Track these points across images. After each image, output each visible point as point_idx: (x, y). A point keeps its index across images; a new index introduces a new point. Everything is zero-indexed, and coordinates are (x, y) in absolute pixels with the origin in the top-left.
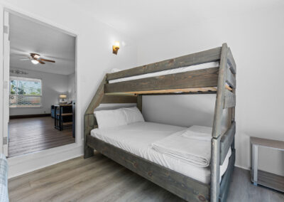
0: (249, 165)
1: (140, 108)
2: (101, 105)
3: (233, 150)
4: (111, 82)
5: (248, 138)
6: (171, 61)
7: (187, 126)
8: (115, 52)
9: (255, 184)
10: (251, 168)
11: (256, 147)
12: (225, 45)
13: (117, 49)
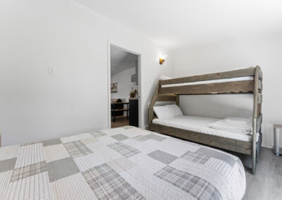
0: (273, 145)
1: (178, 104)
2: (157, 103)
3: (261, 134)
4: (163, 86)
5: (272, 125)
6: (218, 74)
7: (222, 118)
8: (161, 63)
9: (278, 154)
10: (275, 147)
11: (278, 130)
12: (257, 66)
13: (163, 61)
